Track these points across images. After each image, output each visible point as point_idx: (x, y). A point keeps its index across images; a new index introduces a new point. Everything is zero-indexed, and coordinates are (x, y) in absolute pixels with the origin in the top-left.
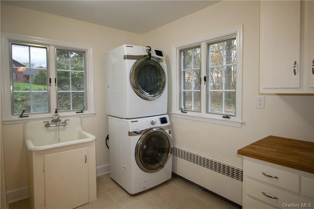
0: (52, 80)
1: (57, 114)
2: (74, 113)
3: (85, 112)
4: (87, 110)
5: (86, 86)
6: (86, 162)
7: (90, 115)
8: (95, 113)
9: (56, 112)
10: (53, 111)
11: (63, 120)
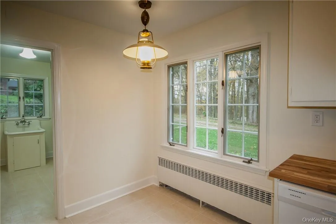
0: (21, 98)
1: (24, 117)
2: (36, 118)
3: (43, 117)
4: (44, 116)
5: (44, 101)
6: (39, 143)
7: (47, 119)
8: (50, 118)
9: (23, 116)
10: (21, 116)
11: (27, 121)
